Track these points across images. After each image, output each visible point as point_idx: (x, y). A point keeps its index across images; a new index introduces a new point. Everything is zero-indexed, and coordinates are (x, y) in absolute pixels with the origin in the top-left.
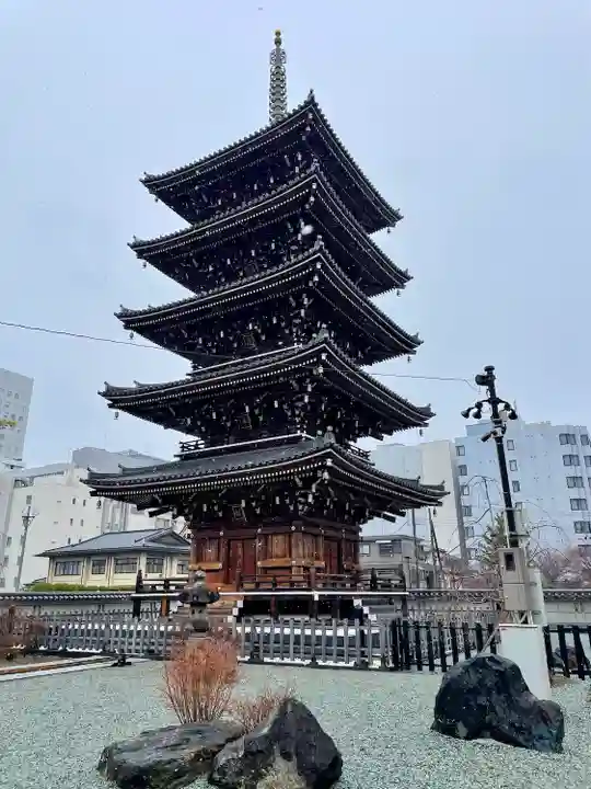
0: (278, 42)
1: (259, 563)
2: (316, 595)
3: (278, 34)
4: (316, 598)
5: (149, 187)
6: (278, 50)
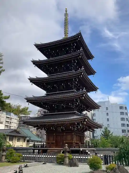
0: (66, 11)
1: (64, 142)
2: (81, 149)
4: (81, 150)
5: (36, 46)
6: (66, 13)
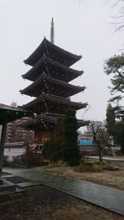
0: (52, 20)
3: (53, 18)
6: (52, 22)
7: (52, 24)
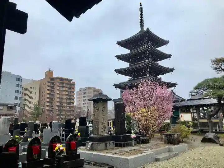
0: (141, 5)
3: (141, 3)
6: (141, 7)
7: (141, 9)
